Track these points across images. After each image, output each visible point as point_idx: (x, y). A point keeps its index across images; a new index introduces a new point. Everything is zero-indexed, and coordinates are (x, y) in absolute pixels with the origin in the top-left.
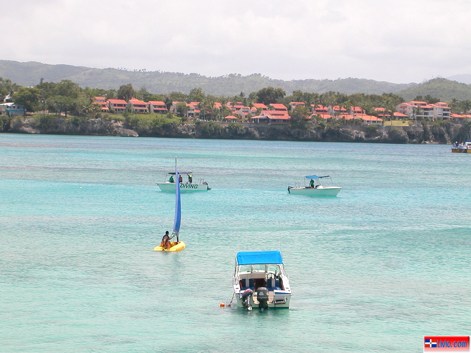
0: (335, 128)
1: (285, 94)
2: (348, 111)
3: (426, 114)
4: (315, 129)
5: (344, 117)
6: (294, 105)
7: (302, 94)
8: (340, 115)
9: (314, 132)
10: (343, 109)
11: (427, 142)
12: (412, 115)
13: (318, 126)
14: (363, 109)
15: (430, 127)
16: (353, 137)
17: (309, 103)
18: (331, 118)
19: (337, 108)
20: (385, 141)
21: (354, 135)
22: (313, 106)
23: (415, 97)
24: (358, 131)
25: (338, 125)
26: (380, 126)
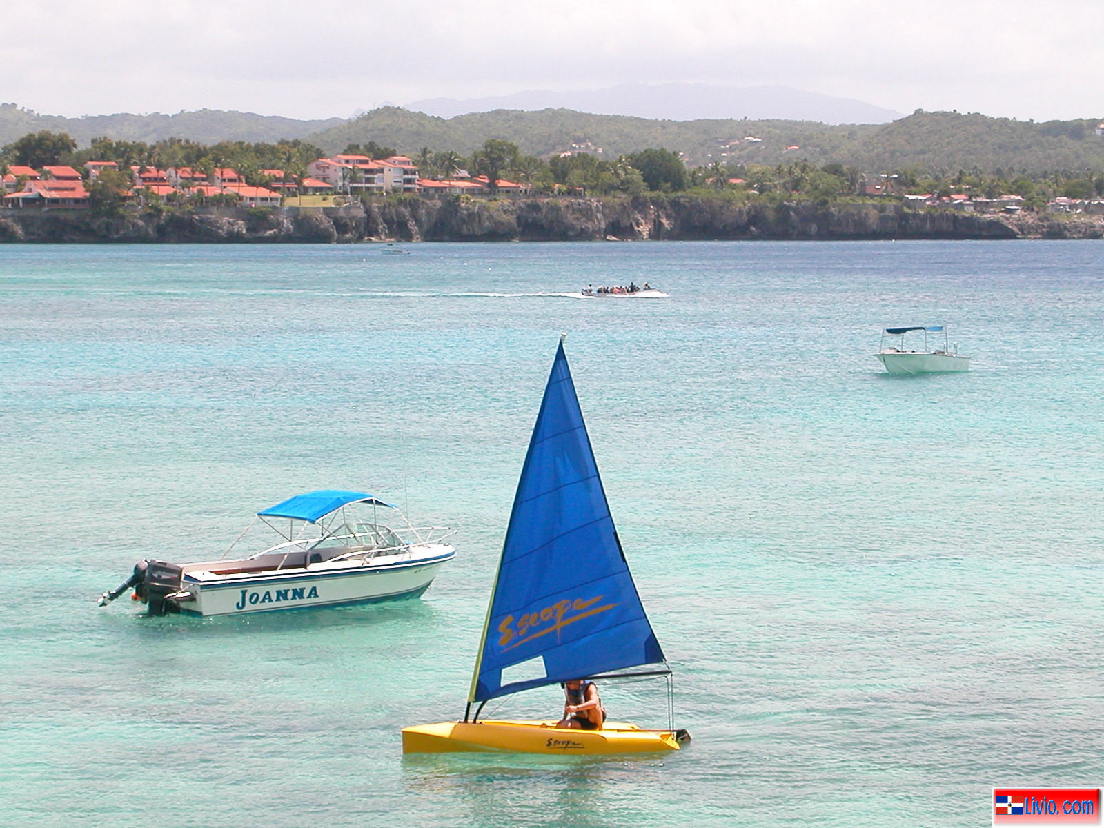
0: (184, 213)
1: (75, 146)
2: (209, 178)
3: (369, 181)
4: (141, 218)
5: (201, 191)
6: (95, 167)
7: (112, 144)
8: (194, 187)
9: (141, 223)
10: (197, 175)
11: (373, 239)
12: (340, 183)
13: (149, 211)
14: (239, 172)
15: (379, 208)
16: (223, 233)
17: (127, 164)
18: (175, 192)
19: (186, 172)
20: (289, 239)
21: (225, 228)
22: (135, 168)
23: (345, 148)
24: (231, 220)
25: (190, 207)
26: (277, 208)
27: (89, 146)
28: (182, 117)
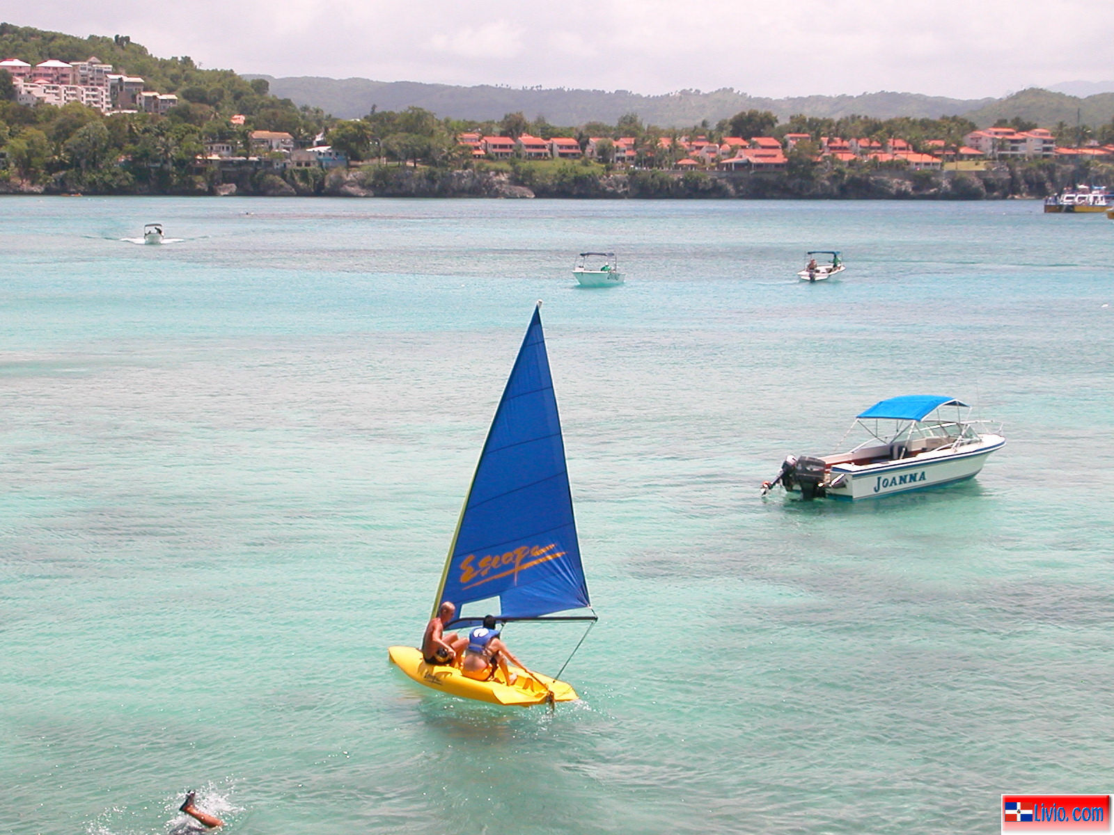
0: (862, 175)
1: (777, 121)
2: (883, 148)
3: (1014, 149)
4: (828, 179)
5: (876, 158)
6: (792, 138)
7: (805, 120)
8: (871, 154)
9: (827, 183)
10: (875, 144)
11: (1016, 197)
12: (991, 151)
13: (834, 173)
14: (909, 142)
15: (1022, 171)
16: (893, 191)
17: (818, 135)
18: (855, 159)
19: (864, 142)
20: (946, 196)
21: (895, 187)
22: (825, 140)
23: (996, 122)
24: (900, 181)
25: (867, 171)
26: (937, 171)
27: (788, 122)
28: (865, 98)
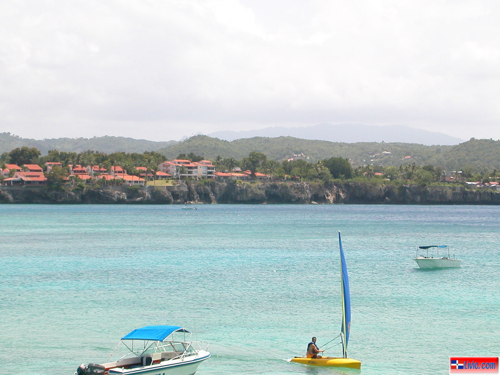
0: (95, 189)
1: (40, 154)
2: (108, 171)
3: (190, 172)
4: (73, 191)
5: (104, 178)
6: (50, 165)
7: (58, 153)
8: (100, 175)
9: (73, 194)
10: (102, 169)
11: (192, 202)
12: (175, 174)
13: (77, 187)
14: (124, 168)
15: (195, 186)
16: (115, 199)
17: (67, 163)
18: (91, 178)
19: (97, 168)
20: (148, 202)
21: (116, 196)
22: (71, 166)
23: (178, 156)
24: (119, 192)
25: (98, 186)
26: (143, 186)
27: (47, 155)
28: (95, 140)
